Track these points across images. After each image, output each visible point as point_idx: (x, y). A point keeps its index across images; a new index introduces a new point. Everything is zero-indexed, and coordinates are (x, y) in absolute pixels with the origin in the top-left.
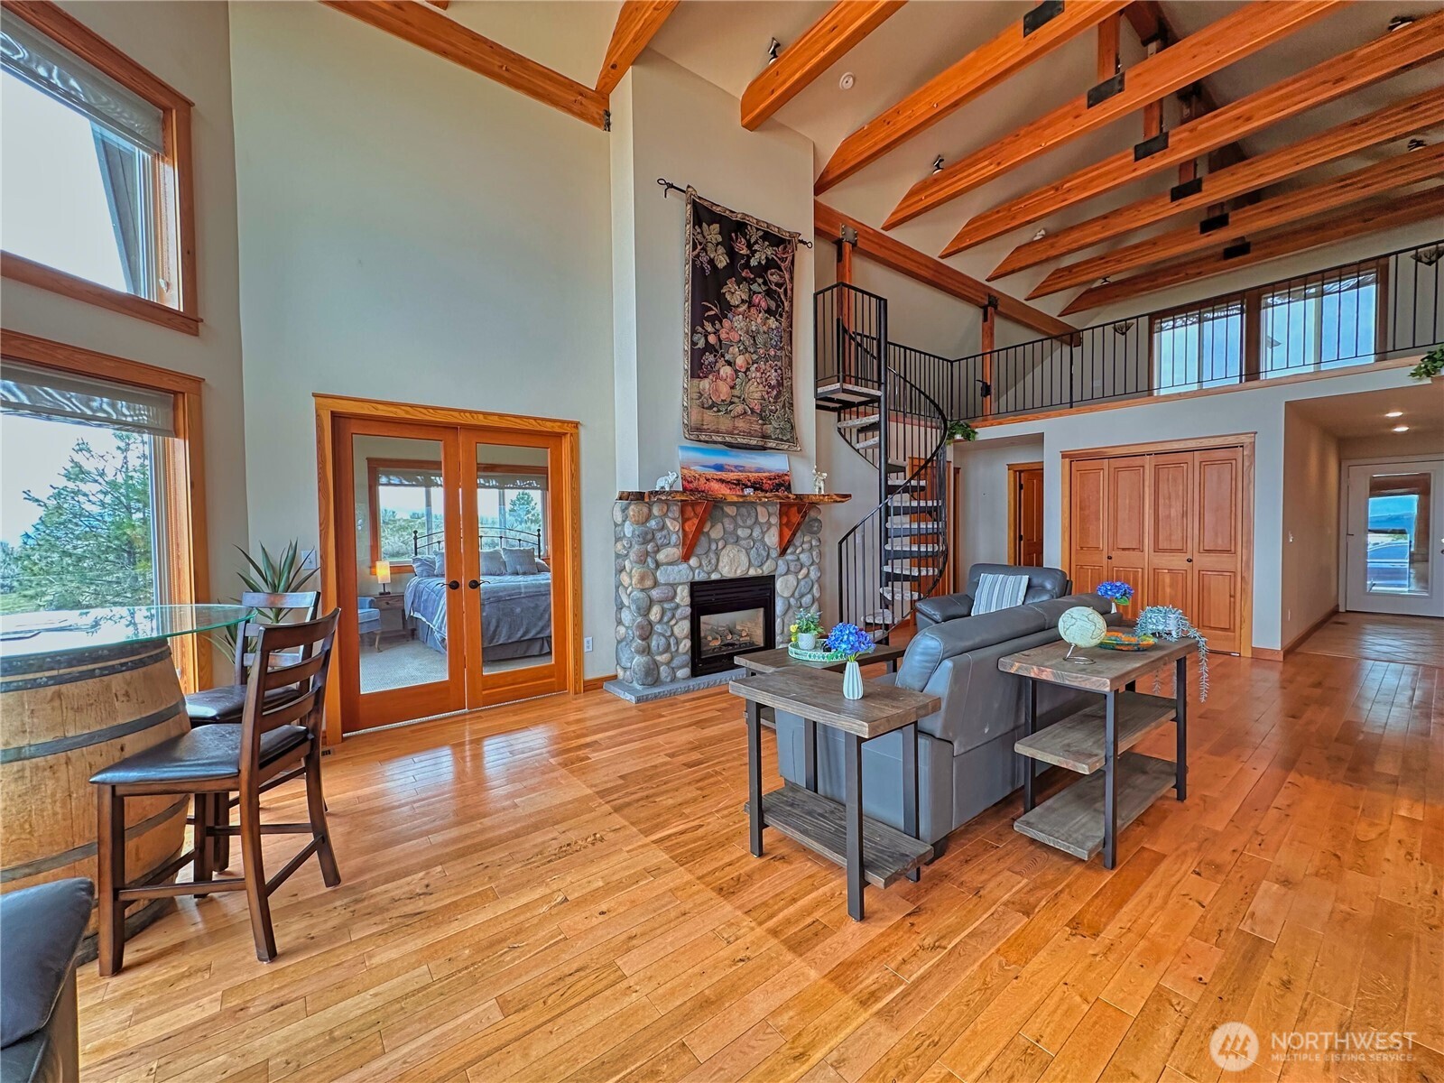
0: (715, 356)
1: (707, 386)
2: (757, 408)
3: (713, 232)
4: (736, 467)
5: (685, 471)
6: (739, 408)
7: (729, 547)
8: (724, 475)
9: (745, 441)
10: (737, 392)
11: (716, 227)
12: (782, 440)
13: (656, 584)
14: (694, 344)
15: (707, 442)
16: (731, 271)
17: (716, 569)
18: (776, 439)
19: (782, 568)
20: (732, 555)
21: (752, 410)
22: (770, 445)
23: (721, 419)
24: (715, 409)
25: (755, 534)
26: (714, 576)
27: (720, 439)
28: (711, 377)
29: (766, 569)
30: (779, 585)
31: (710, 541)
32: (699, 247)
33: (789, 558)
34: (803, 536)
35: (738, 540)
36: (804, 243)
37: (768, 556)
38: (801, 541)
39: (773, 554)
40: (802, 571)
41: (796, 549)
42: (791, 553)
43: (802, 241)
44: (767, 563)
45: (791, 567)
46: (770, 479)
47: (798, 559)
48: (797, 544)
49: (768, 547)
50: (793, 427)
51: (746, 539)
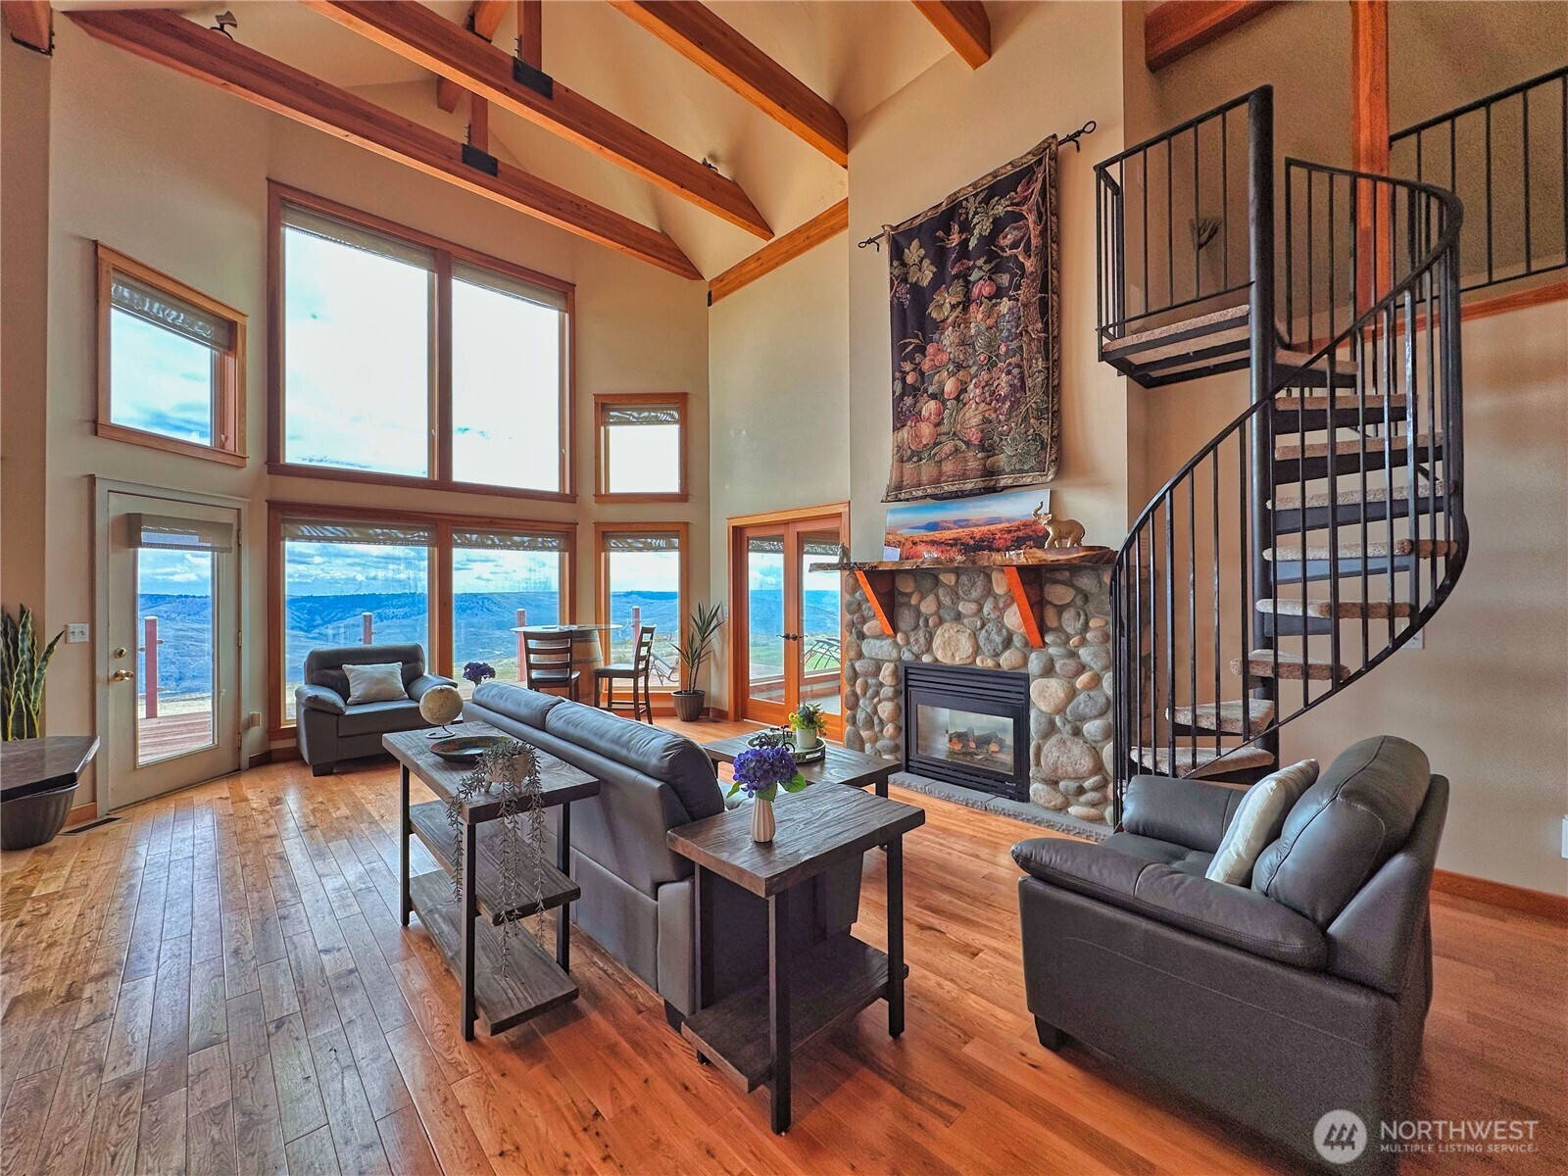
0: (915, 396)
1: (906, 436)
2: (974, 436)
3: (914, 252)
4: (955, 522)
5: (890, 537)
6: (948, 448)
7: (946, 626)
8: (937, 535)
9: (954, 488)
10: (944, 428)
11: (915, 243)
12: (1021, 471)
13: (860, 655)
14: (894, 393)
15: (907, 500)
16: (938, 281)
17: (929, 649)
18: (1012, 472)
19: (1035, 664)
20: (946, 635)
21: (968, 444)
22: (1002, 483)
23: (923, 470)
24: (915, 459)
25: (986, 610)
26: (926, 659)
27: (920, 493)
28: (909, 423)
29: (1008, 660)
30: (1035, 687)
31: (918, 613)
32: (896, 283)
33: (1052, 650)
34: (1082, 618)
35: (958, 617)
36: (1078, 133)
37: (1008, 643)
38: (1079, 625)
39: (1017, 641)
40: (1082, 677)
41: (1068, 638)
42: (1055, 644)
43: (1070, 138)
44: (1007, 653)
45: (1058, 666)
46: (1010, 532)
47: (1073, 654)
48: (1070, 630)
49: (1008, 630)
50: (1043, 446)
51: (972, 616)
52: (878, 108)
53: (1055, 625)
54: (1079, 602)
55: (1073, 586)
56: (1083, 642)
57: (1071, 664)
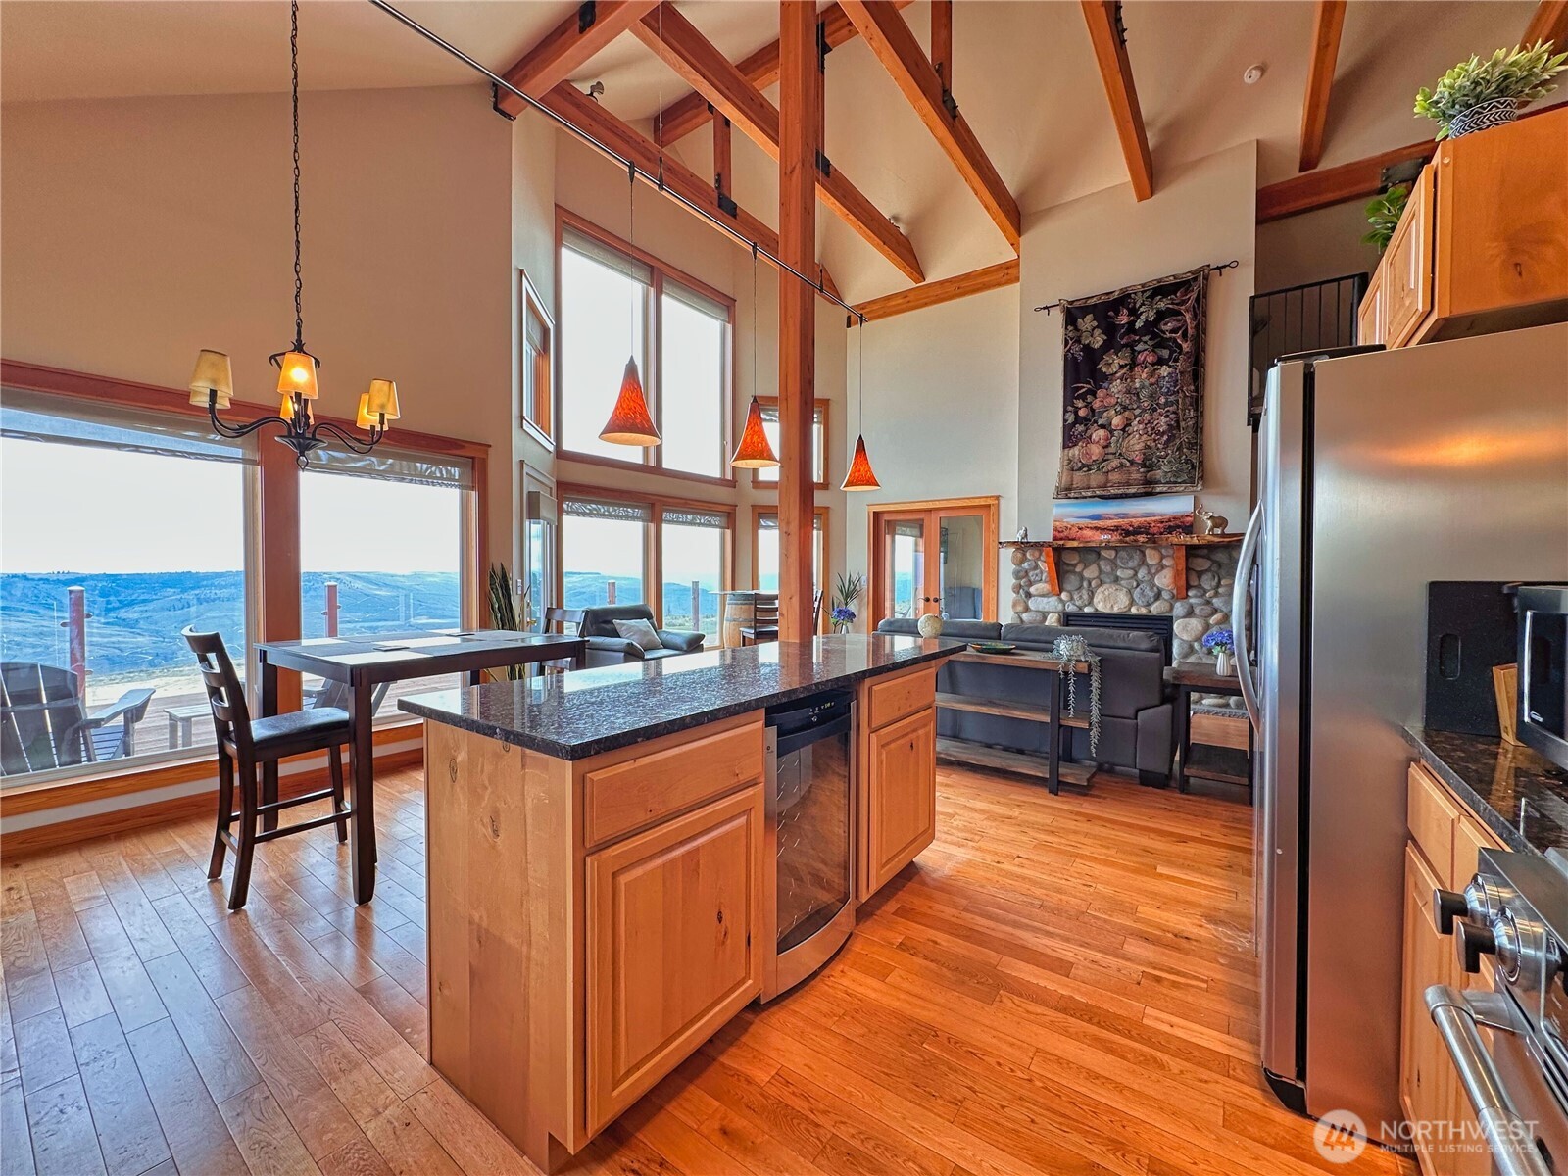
0: (1085, 425)
1: (1077, 452)
2: (1138, 459)
3: (1087, 323)
4: (1116, 515)
5: (1058, 524)
6: (1115, 463)
7: (1105, 586)
8: (1100, 524)
9: (1120, 492)
10: (1112, 449)
11: (1089, 317)
12: (1176, 483)
13: (1027, 609)
14: (1065, 421)
15: (1077, 498)
16: (1107, 347)
17: (1090, 603)
18: (1167, 483)
19: (1179, 609)
20: (1107, 593)
21: (1132, 462)
22: (1158, 490)
23: (1092, 477)
24: (1085, 469)
25: (1140, 576)
26: (1087, 610)
27: (1089, 494)
28: (1080, 444)
29: (1156, 609)
30: (1177, 626)
31: (1082, 579)
32: (1071, 342)
33: (1192, 600)
34: (1216, 579)
35: (1117, 580)
36: (1224, 266)
37: (1158, 596)
38: (1214, 583)
39: (1166, 595)
40: (1216, 617)
41: (1206, 591)
42: (1195, 596)
43: (1218, 268)
44: (1157, 603)
45: (1197, 611)
46: (1162, 523)
47: (1208, 602)
48: (1207, 587)
49: (1158, 588)
50: (1193, 467)
51: (1128, 579)
52: (1050, 209)
53: (1196, 584)
54: (1214, 569)
55: (1209, 558)
56: (1217, 594)
57: (1208, 609)
